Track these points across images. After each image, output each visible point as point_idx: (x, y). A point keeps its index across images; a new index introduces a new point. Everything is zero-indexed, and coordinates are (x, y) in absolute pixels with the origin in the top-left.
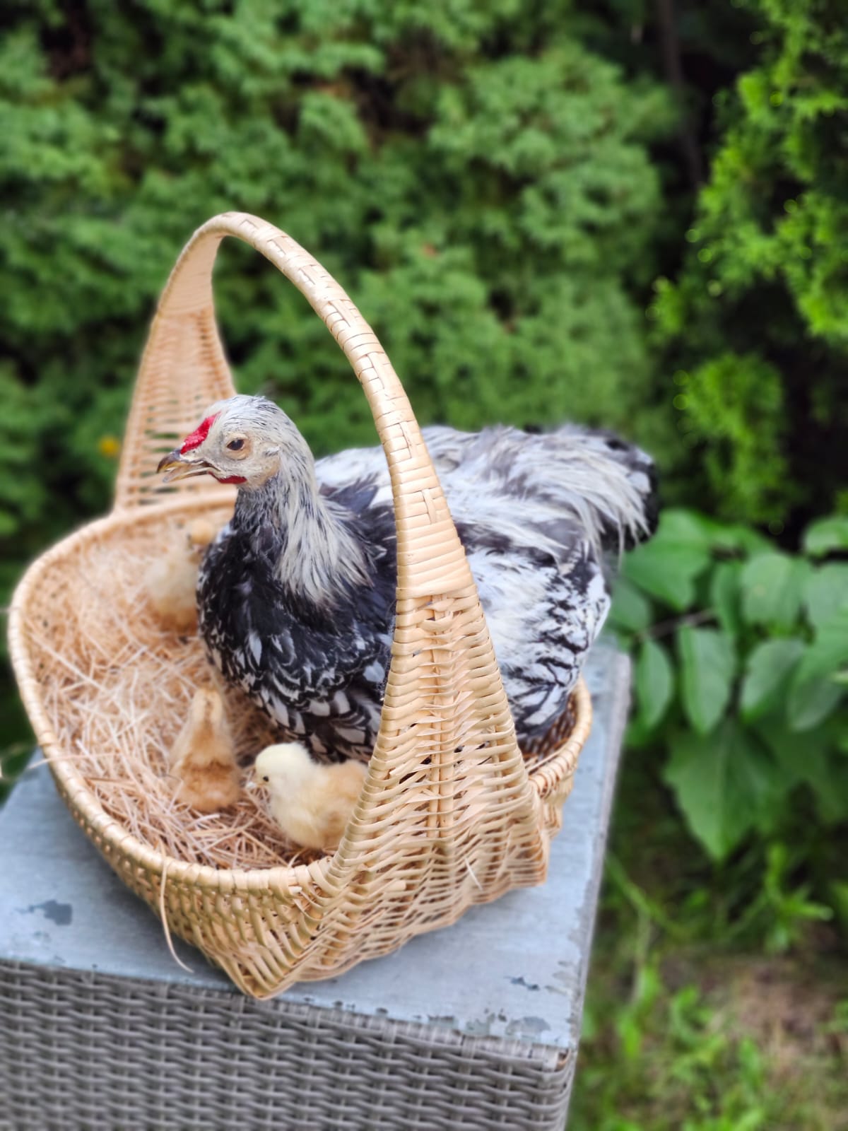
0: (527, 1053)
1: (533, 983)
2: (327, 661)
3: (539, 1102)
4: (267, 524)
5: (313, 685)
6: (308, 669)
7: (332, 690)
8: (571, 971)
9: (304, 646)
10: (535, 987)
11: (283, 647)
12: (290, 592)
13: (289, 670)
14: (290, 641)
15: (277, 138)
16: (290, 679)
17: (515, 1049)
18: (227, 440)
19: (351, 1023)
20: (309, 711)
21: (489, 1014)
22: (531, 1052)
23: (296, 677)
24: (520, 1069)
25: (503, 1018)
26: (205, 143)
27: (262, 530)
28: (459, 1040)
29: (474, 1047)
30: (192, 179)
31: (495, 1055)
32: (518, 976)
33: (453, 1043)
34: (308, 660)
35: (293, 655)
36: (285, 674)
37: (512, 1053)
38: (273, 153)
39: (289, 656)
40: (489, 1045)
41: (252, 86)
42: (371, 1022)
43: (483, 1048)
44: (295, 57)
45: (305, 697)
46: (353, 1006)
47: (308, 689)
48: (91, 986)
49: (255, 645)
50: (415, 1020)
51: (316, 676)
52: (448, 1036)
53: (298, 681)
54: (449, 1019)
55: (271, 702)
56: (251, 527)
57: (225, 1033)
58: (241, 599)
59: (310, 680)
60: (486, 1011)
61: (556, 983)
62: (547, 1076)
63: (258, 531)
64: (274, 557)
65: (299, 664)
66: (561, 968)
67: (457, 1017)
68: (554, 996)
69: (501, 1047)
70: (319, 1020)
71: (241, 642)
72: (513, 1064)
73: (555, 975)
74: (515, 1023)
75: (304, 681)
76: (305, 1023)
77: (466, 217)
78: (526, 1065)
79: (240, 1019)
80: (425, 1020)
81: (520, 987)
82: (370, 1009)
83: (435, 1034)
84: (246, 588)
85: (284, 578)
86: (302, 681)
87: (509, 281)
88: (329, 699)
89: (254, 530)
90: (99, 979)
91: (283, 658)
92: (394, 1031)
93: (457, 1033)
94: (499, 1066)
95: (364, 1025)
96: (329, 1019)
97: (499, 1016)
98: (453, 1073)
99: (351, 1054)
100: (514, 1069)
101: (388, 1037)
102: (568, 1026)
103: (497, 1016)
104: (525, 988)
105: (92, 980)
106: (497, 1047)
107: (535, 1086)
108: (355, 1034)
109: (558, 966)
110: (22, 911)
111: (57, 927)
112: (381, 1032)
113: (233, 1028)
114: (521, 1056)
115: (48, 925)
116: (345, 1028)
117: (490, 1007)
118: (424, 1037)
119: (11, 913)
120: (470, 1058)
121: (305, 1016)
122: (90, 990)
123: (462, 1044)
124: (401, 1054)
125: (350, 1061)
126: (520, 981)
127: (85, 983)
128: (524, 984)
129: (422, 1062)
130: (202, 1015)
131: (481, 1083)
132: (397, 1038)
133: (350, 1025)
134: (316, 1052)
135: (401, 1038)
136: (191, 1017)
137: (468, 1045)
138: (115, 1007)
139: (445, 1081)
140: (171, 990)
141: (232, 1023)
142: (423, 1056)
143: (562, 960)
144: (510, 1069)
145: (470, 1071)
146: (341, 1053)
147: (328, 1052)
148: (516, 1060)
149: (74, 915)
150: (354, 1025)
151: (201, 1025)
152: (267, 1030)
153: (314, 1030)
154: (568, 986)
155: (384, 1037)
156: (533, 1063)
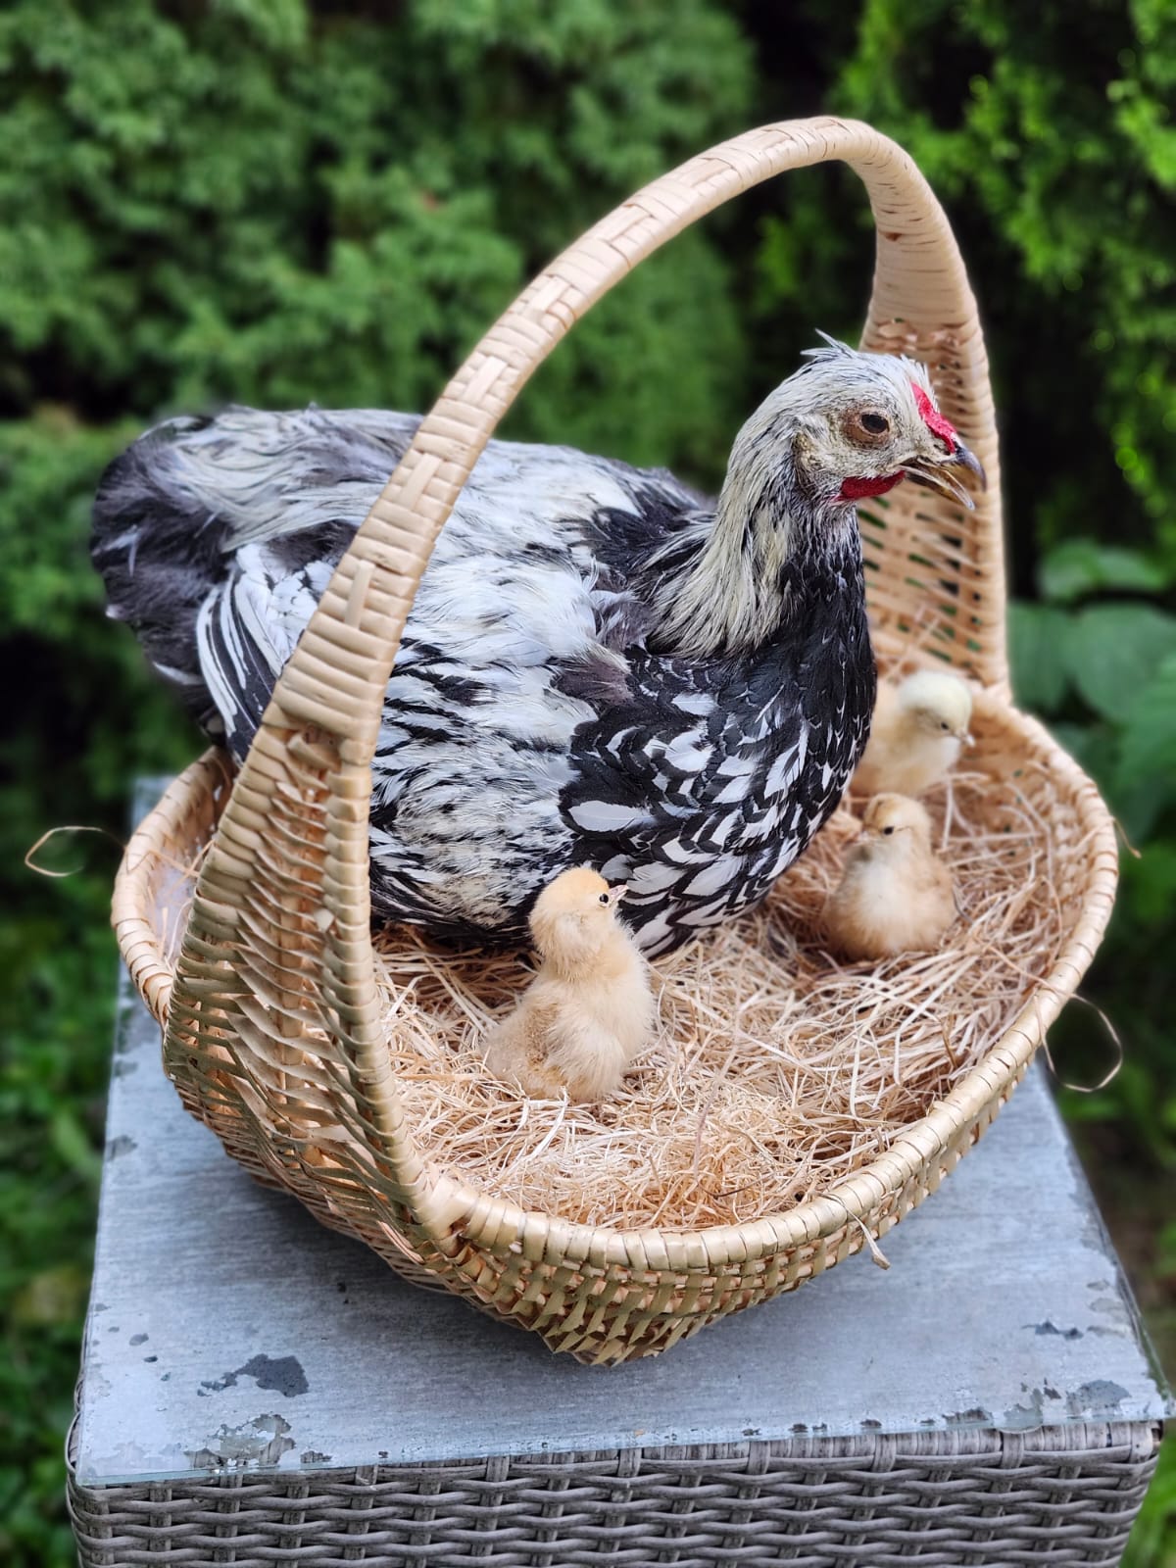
0: (1104, 1440)
1: (1069, 1327)
3: (1115, 1509)
8: (1111, 1295)
10: (1074, 1334)
15: (169, 36)
17: (1084, 1440)
19: (822, 1454)
21: (1030, 1392)
22: (1109, 1436)
24: (1094, 1467)
25: (1053, 1394)
28: (998, 1443)
29: (1021, 1449)
31: (1056, 1454)
32: (1042, 1322)
33: (989, 1450)
37: (1082, 1447)
38: (164, 64)
40: (1043, 1441)
42: (852, 1446)
43: (1037, 1449)
46: (824, 1426)
48: (373, 1488)
50: (926, 1427)
52: (979, 1441)
54: (978, 1414)
57: (604, 1513)
60: (1024, 1388)
61: (1100, 1318)
62: (1138, 1469)
66: (1096, 1294)
67: (987, 1408)
68: (1108, 1340)
69: (1063, 1440)
70: (768, 1459)
72: (1083, 1462)
73: (1092, 1307)
74: (1072, 1398)
76: (744, 1471)
78: (1106, 1458)
79: (634, 1486)
80: (941, 1425)
81: (1050, 1337)
82: (851, 1427)
83: (957, 1444)
90: (384, 1473)
92: (892, 1450)
93: (992, 1432)
94: (1061, 1469)
95: (843, 1454)
96: (784, 1456)
97: (1047, 1392)
98: (982, 1496)
99: (815, 1502)
100: (1083, 1468)
101: (882, 1462)
102: (1152, 1384)
103: (1042, 1392)
104: (1060, 1338)
105: (375, 1477)
106: (1056, 1441)
107: (1115, 1487)
108: (827, 1469)
109: (1090, 1291)
110: (215, 1387)
111: (289, 1400)
112: (871, 1457)
113: (617, 1502)
114: (1095, 1447)
115: (272, 1401)
116: (810, 1464)
117: (1026, 1380)
118: (942, 1451)
119: (200, 1393)
120: (1014, 1467)
121: (746, 1460)
122: (369, 1494)
123: (1002, 1449)
124: (901, 1485)
125: (812, 1513)
126: (1047, 1328)
127: (361, 1484)
128: (1056, 1332)
129: (933, 1490)
130: (565, 1493)
131: (1026, 1501)
132: (897, 1461)
133: (820, 1457)
134: (755, 1510)
135: (904, 1460)
136: (545, 1500)
137: (1011, 1448)
138: (411, 1512)
139: (966, 1510)
140: (514, 1466)
141: (617, 1496)
142: (935, 1481)
143: (1093, 1280)
144: (1078, 1471)
145: (1011, 1486)
146: (799, 1503)
147: (777, 1506)
148: (1090, 1455)
149: (309, 1374)
150: (825, 1456)
151: (561, 1509)
152: (676, 1494)
153: (757, 1477)
154: (1118, 1320)
155: (876, 1464)
156: (1115, 1453)
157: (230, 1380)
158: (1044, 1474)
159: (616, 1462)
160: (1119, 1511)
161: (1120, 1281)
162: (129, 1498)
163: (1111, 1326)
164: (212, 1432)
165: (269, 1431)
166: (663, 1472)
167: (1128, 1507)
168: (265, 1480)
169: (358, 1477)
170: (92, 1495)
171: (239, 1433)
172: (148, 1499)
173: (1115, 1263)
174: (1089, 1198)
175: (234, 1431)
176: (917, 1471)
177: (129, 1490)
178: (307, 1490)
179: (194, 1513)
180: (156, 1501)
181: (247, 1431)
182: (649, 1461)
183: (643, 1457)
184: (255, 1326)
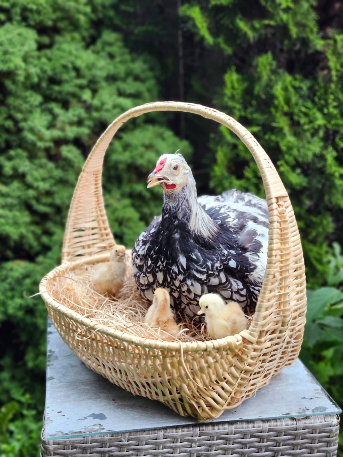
0: (323, 420)
1: (310, 397)
2: (216, 259)
4: (183, 206)
5: (212, 270)
6: (209, 263)
7: (219, 272)
8: (320, 391)
9: (205, 255)
10: (311, 399)
11: (196, 257)
12: (195, 234)
13: (201, 266)
14: (199, 254)
15: (51, 165)
16: (202, 270)
17: (318, 420)
18: (173, 166)
20: (210, 284)
21: (302, 409)
22: (325, 420)
23: (204, 268)
24: (322, 429)
25: (308, 409)
26: (21, 169)
27: (182, 209)
28: (295, 422)
29: (301, 424)
30: (16, 184)
31: (311, 425)
32: (303, 397)
33: (293, 425)
34: (208, 260)
35: (202, 259)
36: (199, 268)
37: (317, 422)
38: (50, 171)
39: (200, 260)
40: (307, 421)
41: (40, 144)
42: (256, 424)
43: (306, 423)
44: (56, 133)
45: (209, 276)
47: (210, 272)
48: (127, 443)
49: (183, 260)
51: (213, 266)
52: (290, 421)
53: (205, 270)
55: (192, 285)
56: (177, 209)
58: (175, 241)
59: (211, 268)
61: (317, 395)
62: (334, 429)
63: (180, 209)
64: (188, 219)
65: (205, 262)
66: (316, 392)
67: (291, 413)
68: (320, 399)
70: (234, 429)
71: (175, 261)
72: (319, 428)
74: (313, 410)
75: (208, 269)
76: (228, 433)
77: (127, 189)
78: (325, 426)
79: (198, 440)
81: (305, 399)
83: (284, 423)
84: (177, 236)
85: (192, 229)
86: (207, 270)
87: (146, 210)
88: (218, 276)
89: (179, 210)
90: (129, 438)
91: (197, 262)
92: (267, 425)
93: (293, 419)
94: (313, 430)
95: (254, 426)
96: (238, 428)
97: (306, 409)
98: (293, 442)
99: (248, 446)
100: (319, 430)
101: (265, 429)
102: (334, 406)
103: (305, 409)
104: (308, 400)
105: (127, 439)
106: (311, 421)
107: (329, 437)
108: (250, 432)
109: (315, 391)
110: (82, 419)
111: (102, 421)
112: (261, 428)
113: (193, 447)
114: (321, 422)
115: (98, 421)
116: (245, 430)
117: (300, 407)
118: (280, 425)
119: (77, 421)
120: (300, 430)
121: (227, 430)
122: (125, 445)
123: (296, 424)
124: (271, 438)
125: (247, 450)
126: (304, 398)
127: (123, 442)
128: (307, 399)
129: (280, 439)
130: (179, 444)
131: (305, 443)
132: (269, 429)
133: (247, 428)
134: (232, 449)
135: (270, 429)
136: (174, 447)
137: (299, 423)
138: (137, 453)
139: (290, 448)
140: (165, 434)
141: (193, 445)
142: (280, 436)
143: (315, 389)
144: (318, 431)
145: (301, 438)
146: (244, 446)
147: (238, 448)
148: (320, 425)
149: (106, 416)
150: (249, 428)
151: (178, 451)
152: (210, 443)
153: (231, 436)
154: (322, 396)
155: (263, 431)
156: (327, 424)
157: (85, 418)
158: (308, 433)
159: (192, 432)
160: (331, 447)
161: (322, 389)
162: (59, 449)
163: (321, 397)
164: (82, 428)
165: (97, 426)
166: (205, 435)
167: (334, 446)
168: (96, 441)
169: (122, 439)
170: (49, 448)
171: (89, 427)
172: (64, 450)
173: (320, 386)
174: (312, 375)
175: (87, 427)
176: (275, 433)
177: (59, 446)
178: (108, 444)
179: (77, 455)
180: (67, 450)
181: (91, 427)
182: (201, 431)
183: (199, 430)
184: (91, 408)
